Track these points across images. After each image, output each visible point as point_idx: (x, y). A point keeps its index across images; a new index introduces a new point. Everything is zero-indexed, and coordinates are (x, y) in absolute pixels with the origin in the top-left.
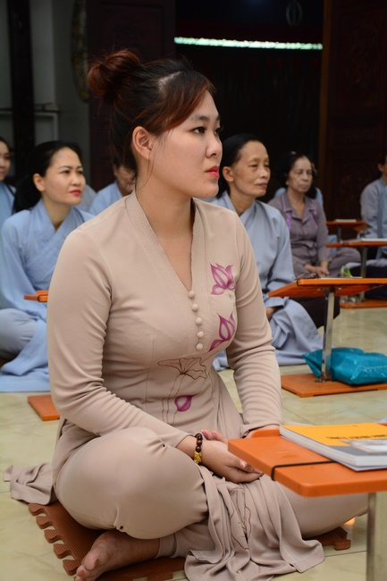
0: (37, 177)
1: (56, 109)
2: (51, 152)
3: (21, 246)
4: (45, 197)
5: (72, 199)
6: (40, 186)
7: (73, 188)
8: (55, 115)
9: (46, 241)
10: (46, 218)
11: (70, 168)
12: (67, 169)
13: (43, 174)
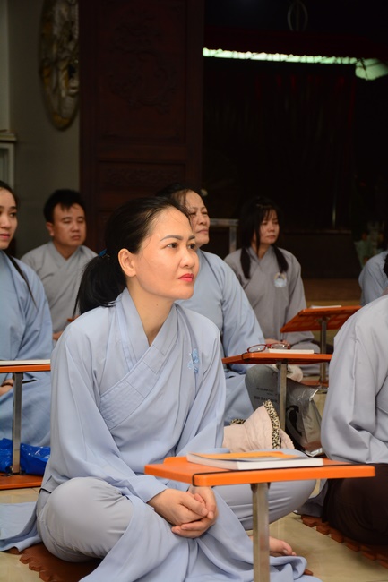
0: (123, 254)
1: (14, 139)
2: (148, 213)
3: (95, 368)
4: (135, 286)
5: (180, 288)
6: (128, 269)
7: (182, 272)
8: (11, 147)
9: (135, 359)
10: (135, 321)
11: (179, 238)
12: (174, 240)
13: (134, 249)
